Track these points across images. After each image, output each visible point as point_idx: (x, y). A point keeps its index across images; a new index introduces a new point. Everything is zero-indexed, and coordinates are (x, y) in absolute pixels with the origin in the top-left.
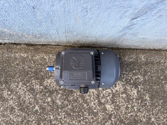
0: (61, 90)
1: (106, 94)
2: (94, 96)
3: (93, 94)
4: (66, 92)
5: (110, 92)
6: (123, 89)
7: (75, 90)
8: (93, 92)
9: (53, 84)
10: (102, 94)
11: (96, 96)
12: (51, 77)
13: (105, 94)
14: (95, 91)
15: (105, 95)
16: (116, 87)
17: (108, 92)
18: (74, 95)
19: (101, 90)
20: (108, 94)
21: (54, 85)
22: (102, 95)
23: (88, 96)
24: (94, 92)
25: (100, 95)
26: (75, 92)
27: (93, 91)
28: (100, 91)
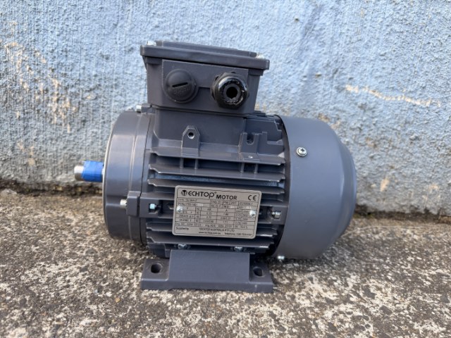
0: (102, 301)
1: (341, 321)
2: (281, 328)
3: (273, 323)
4: (125, 310)
5: (358, 313)
6: (407, 302)
7: (178, 306)
8: (272, 315)
9: (68, 278)
10: (319, 321)
11: (294, 330)
12: (66, 259)
13: (336, 323)
14: (279, 309)
15: (339, 327)
16: (373, 298)
17: (349, 313)
18: (170, 324)
19: (311, 309)
20: (349, 320)
21: (71, 283)
22: (322, 327)
23: (250, 328)
24: (275, 312)
25: (314, 327)
26: (178, 311)
27: (271, 312)
28: (308, 311)
